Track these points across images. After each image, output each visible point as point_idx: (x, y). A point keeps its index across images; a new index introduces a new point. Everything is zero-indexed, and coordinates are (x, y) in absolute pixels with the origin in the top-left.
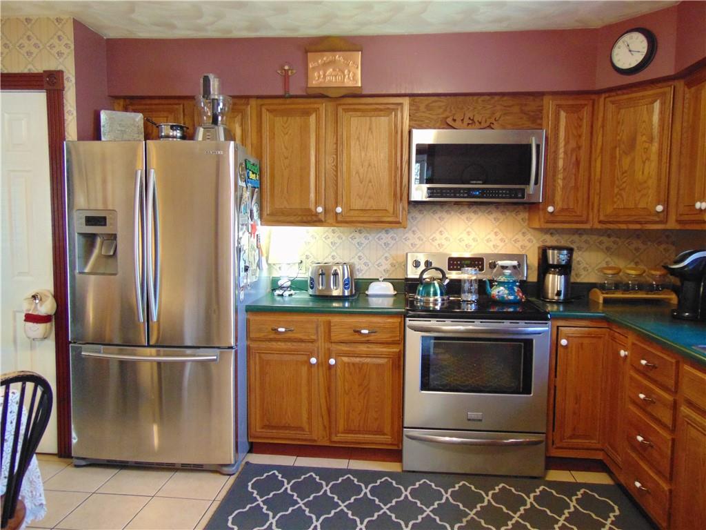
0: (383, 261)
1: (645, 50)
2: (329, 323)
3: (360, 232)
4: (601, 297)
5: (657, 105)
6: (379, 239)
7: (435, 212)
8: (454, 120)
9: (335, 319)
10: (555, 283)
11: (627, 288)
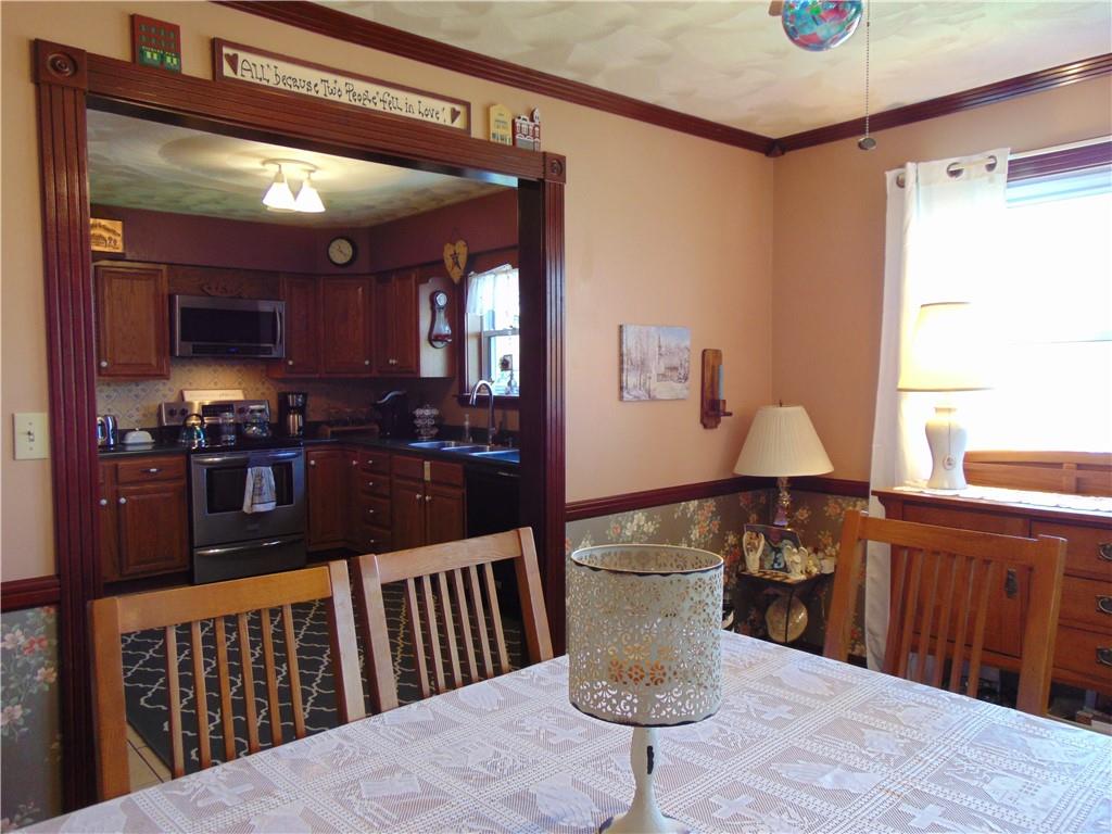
0: (133, 412)
1: (351, 254)
2: (116, 466)
3: (109, 385)
4: (329, 430)
5: (360, 289)
6: (130, 391)
7: (183, 366)
8: (209, 288)
9: (122, 463)
10: (295, 420)
11: (346, 424)
